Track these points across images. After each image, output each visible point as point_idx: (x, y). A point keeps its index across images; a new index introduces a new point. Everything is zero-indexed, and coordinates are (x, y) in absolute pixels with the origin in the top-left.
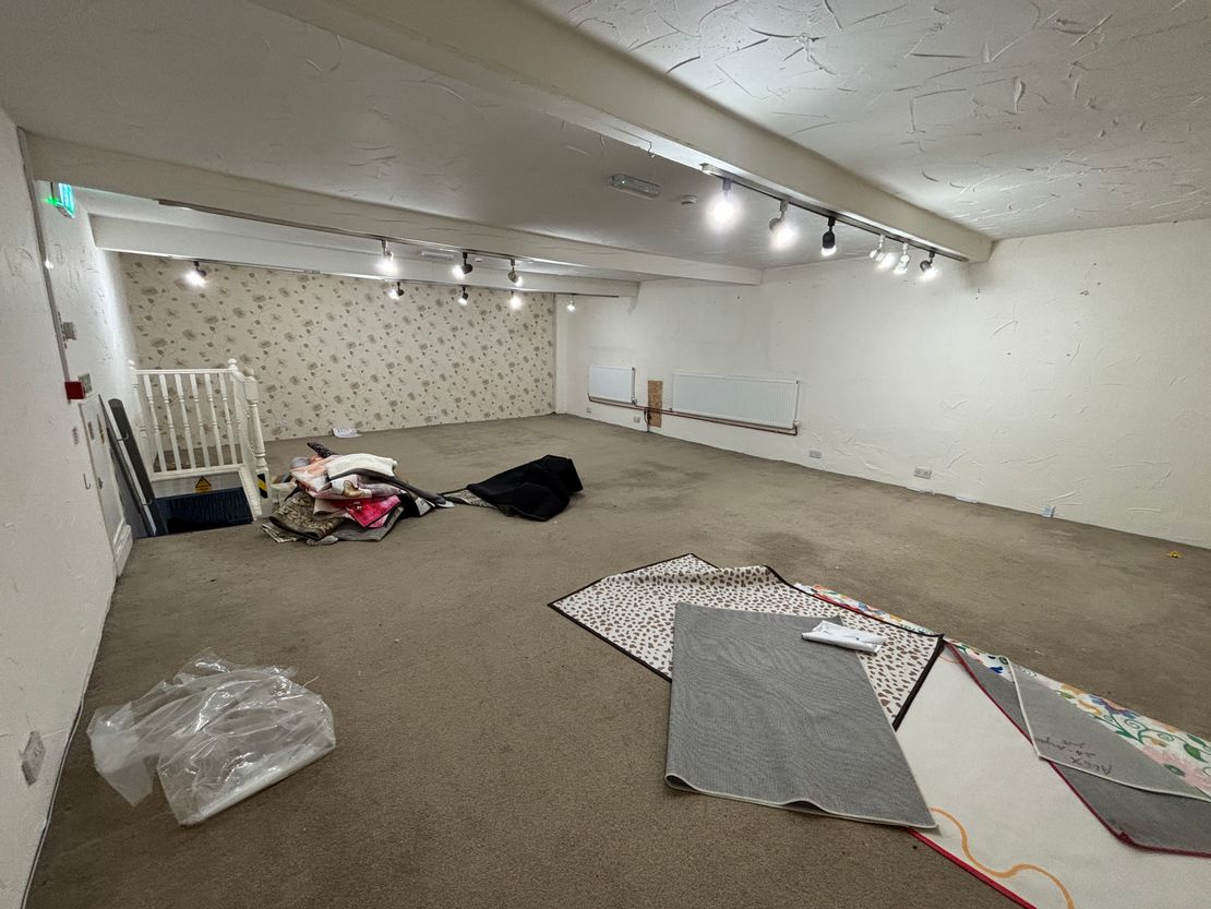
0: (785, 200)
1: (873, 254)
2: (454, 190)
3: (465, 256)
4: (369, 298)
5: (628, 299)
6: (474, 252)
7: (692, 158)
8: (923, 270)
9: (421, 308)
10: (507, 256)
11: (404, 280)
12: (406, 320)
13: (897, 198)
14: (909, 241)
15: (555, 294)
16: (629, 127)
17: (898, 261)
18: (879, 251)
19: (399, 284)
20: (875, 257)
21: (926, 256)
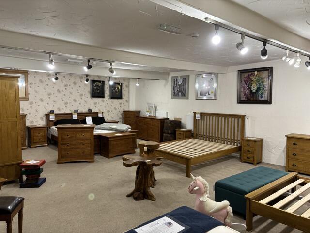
0: (243, 34)
3: (89, 61)
4: (41, 81)
5: (164, 81)
6: (93, 59)
7: (200, 15)
8: (307, 66)
9: (66, 86)
10: (108, 61)
11: (58, 73)
12: (59, 91)
14: (300, 52)
17: (296, 61)
18: (287, 57)
20: (285, 60)
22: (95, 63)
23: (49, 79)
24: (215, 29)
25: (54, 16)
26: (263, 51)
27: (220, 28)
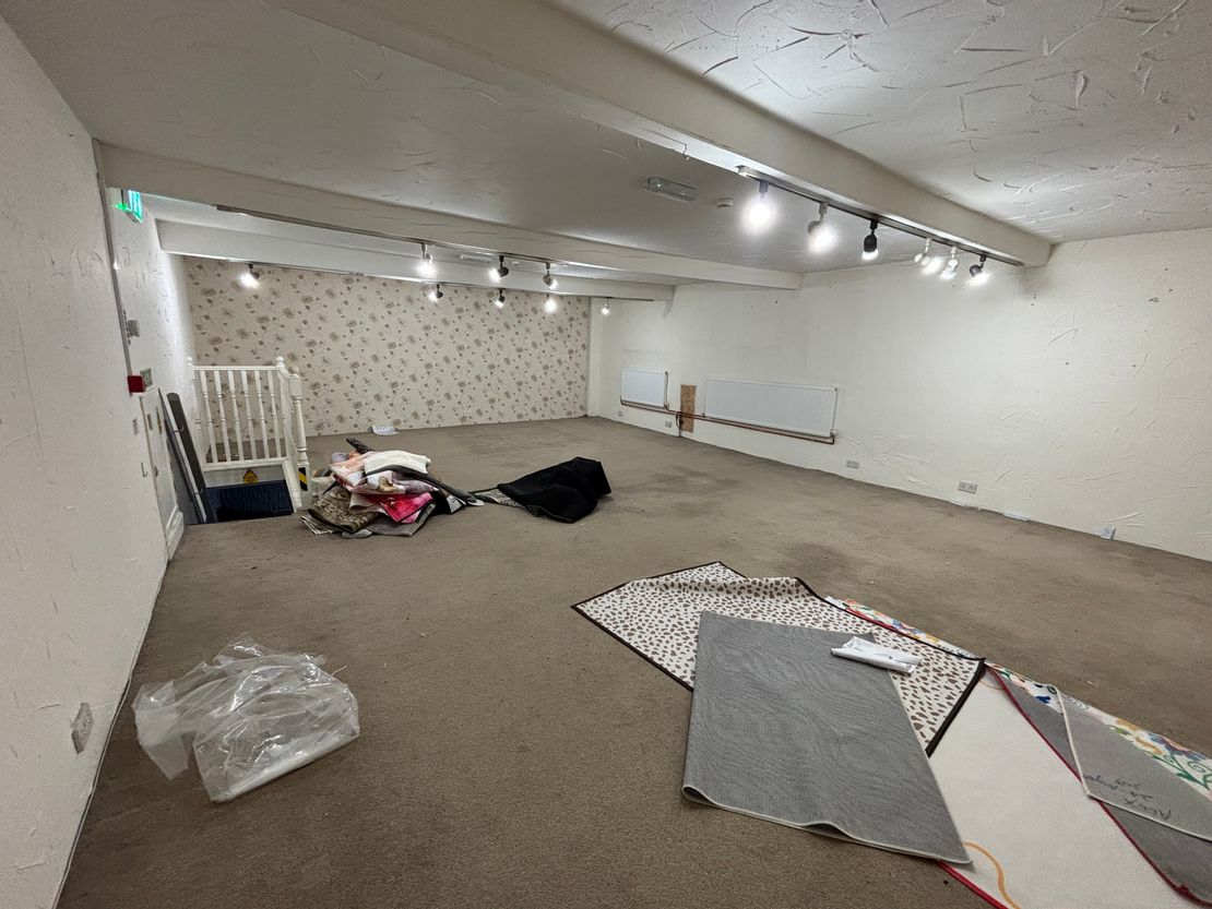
0: (825, 203)
1: (918, 258)
2: (493, 194)
3: (502, 259)
4: (410, 300)
5: (663, 305)
6: (510, 255)
7: (727, 160)
8: (973, 275)
9: (459, 310)
10: (543, 260)
11: (443, 283)
12: (446, 322)
13: (945, 199)
14: (958, 244)
15: (590, 297)
16: (664, 130)
17: (946, 265)
18: (925, 255)
19: (438, 286)
20: (920, 262)
21: (976, 260)
23: (425, 295)
24: (760, 191)
25: (427, 164)
26: (869, 240)
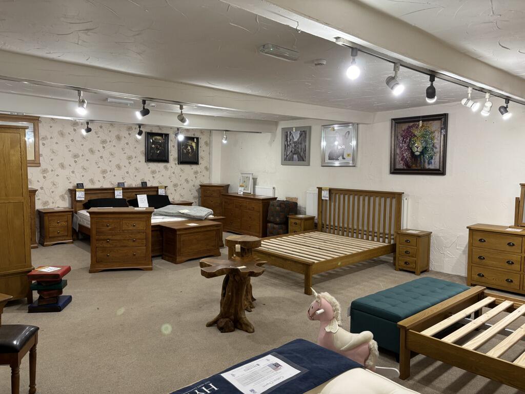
0: (397, 63)
1: (464, 101)
3: (144, 102)
4: (62, 134)
5: (269, 134)
6: (151, 99)
7: (328, 33)
8: (502, 113)
9: (104, 142)
10: (177, 103)
11: (92, 121)
12: (91, 151)
14: (490, 91)
16: (282, 11)
17: (483, 106)
18: (469, 100)
19: (88, 123)
20: (466, 104)
22: (153, 105)
23: (75, 130)
24: (352, 55)
25: (88, 30)
26: (430, 90)
27: (359, 52)
